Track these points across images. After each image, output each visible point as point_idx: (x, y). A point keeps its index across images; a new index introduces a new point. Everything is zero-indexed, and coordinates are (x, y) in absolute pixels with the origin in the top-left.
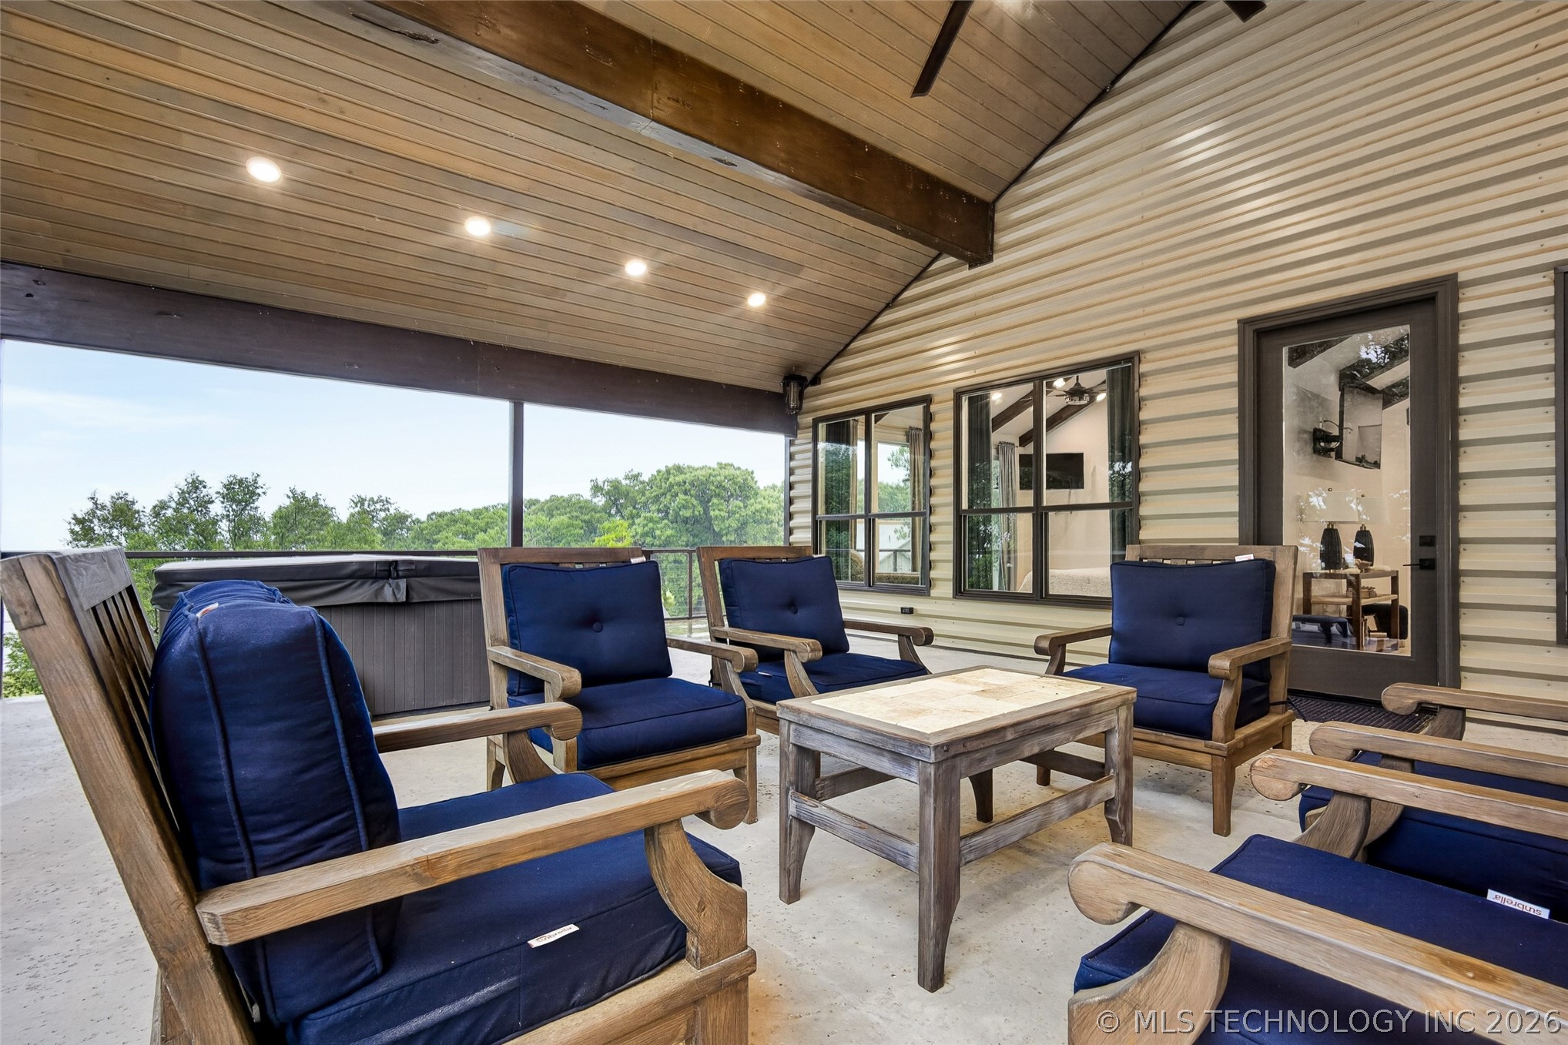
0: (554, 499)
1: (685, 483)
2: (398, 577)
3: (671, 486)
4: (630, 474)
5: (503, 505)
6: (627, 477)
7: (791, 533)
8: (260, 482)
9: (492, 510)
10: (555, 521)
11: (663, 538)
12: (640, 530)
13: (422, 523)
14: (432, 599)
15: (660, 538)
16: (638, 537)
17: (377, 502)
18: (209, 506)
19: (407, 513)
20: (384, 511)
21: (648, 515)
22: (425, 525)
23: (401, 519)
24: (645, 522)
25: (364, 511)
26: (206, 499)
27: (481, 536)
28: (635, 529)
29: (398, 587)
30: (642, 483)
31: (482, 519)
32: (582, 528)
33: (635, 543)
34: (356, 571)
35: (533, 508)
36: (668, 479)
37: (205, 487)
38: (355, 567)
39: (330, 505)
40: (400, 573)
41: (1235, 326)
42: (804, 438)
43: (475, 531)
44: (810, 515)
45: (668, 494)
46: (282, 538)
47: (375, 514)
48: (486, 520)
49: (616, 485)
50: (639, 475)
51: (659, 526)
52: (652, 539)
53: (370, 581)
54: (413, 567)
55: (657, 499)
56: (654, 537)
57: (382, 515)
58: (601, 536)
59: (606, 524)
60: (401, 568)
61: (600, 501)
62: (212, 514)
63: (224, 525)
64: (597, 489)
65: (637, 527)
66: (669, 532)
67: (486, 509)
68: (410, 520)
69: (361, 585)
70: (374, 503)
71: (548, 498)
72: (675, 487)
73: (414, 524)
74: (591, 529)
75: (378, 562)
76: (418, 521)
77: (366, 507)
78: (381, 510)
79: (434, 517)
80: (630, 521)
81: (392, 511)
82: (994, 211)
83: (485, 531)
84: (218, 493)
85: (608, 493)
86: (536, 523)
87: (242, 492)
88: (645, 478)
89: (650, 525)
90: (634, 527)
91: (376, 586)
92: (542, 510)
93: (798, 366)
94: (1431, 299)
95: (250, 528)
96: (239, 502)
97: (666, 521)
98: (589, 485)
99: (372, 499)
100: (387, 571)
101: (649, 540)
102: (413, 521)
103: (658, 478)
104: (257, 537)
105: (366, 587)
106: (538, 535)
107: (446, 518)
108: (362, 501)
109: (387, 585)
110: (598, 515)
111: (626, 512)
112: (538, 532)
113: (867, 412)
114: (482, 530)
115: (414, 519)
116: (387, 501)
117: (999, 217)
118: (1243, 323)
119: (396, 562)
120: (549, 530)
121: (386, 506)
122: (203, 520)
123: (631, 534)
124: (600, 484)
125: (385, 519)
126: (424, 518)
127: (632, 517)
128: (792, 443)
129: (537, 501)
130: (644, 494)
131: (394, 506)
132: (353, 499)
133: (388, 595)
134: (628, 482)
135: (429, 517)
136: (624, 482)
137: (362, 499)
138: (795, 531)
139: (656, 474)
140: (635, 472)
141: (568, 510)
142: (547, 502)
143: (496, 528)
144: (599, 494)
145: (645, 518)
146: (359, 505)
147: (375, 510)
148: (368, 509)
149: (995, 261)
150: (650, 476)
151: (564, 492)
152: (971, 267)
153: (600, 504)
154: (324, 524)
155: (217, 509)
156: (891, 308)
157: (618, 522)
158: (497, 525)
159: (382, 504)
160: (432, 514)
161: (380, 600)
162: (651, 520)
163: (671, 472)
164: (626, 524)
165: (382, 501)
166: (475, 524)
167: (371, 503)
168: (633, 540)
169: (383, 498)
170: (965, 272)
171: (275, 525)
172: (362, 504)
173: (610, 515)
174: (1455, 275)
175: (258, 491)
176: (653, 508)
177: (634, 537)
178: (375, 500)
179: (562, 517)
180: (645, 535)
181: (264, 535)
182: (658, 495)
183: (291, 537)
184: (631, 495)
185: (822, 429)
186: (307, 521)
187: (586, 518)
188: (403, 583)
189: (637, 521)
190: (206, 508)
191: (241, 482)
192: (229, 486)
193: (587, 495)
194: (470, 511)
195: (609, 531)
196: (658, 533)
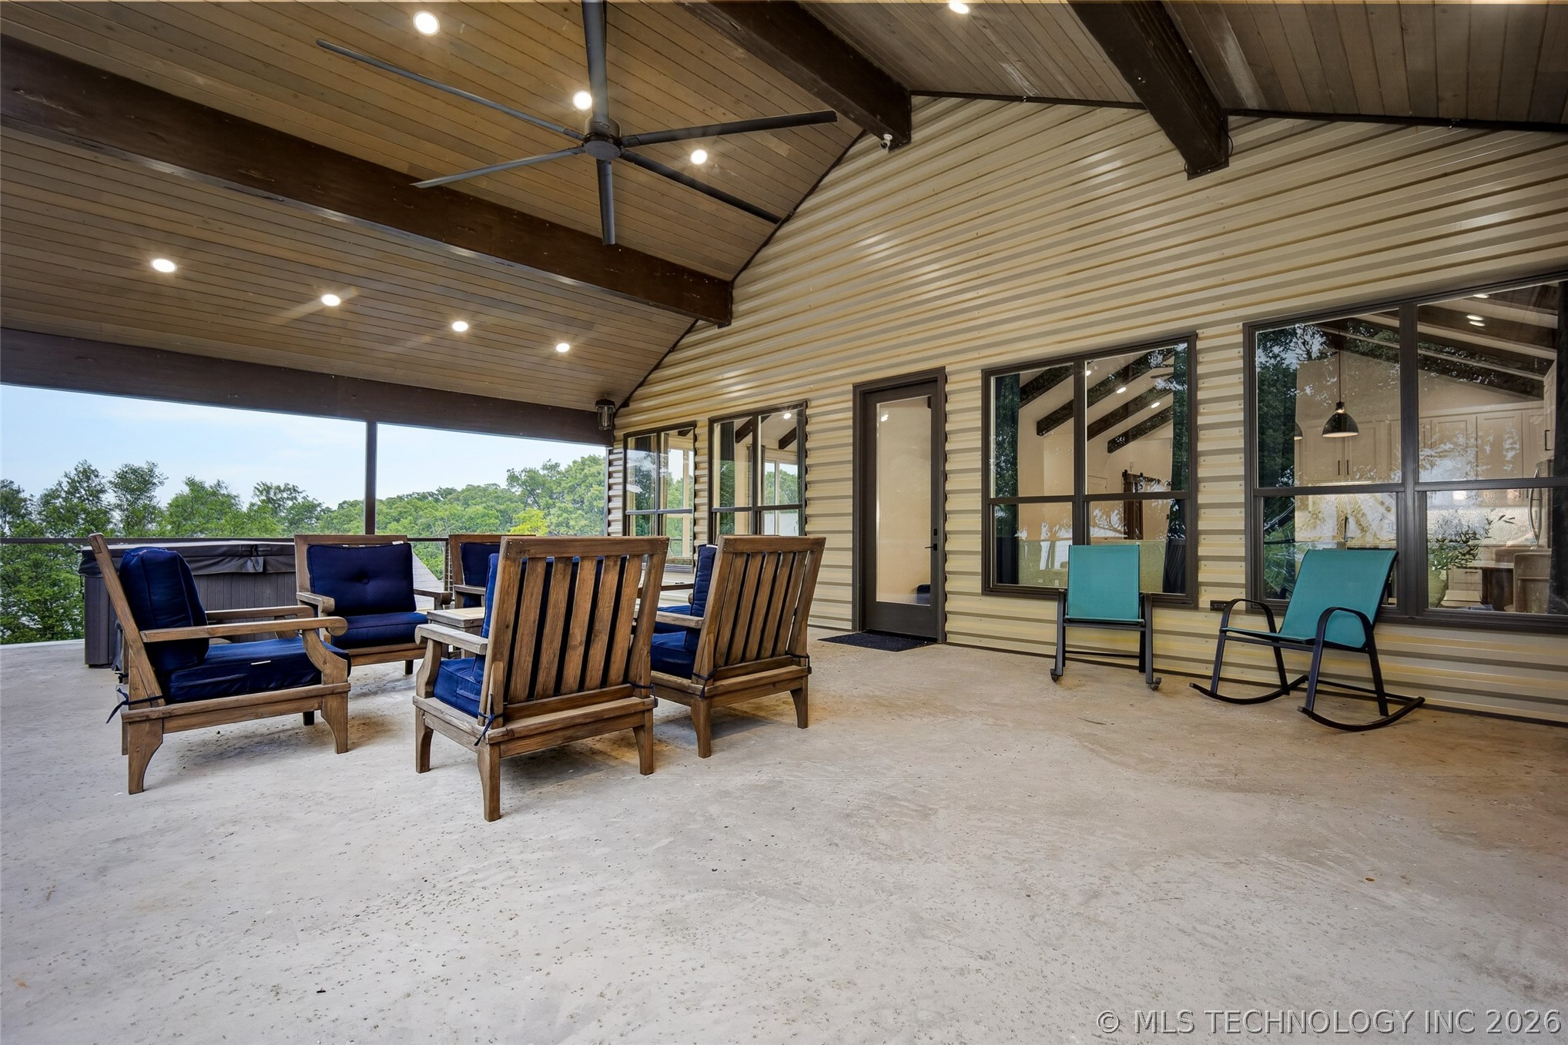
0: (470, 489)
1: (599, 473)
2: (257, 555)
3: (586, 476)
4: (548, 464)
5: (418, 494)
6: (544, 468)
7: (609, 525)
8: (157, 471)
9: (406, 499)
10: (471, 511)
11: (577, 528)
12: (554, 521)
13: (332, 512)
14: (283, 571)
15: (574, 528)
16: (553, 527)
17: (284, 491)
18: (101, 495)
19: (315, 502)
20: (292, 499)
21: (563, 505)
22: (336, 514)
23: (310, 508)
24: (560, 512)
25: (271, 498)
26: (99, 488)
27: (394, 525)
28: (550, 520)
29: (257, 562)
30: (559, 473)
31: (395, 508)
32: (497, 518)
33: (550, 532)
34: (226, 552)
35: (449, 497)
36: (583, 470)
37: (97, 476)
38: (225, 549)
39: (234, 493)
40: (260, 553)
41: (851, 387)
42: (619, 449)
43: (387, 521)
44: (621, 510)
45: (582, 485)
46: (177, 526)
47: (281, 503)
48: (400, 509)
49: (532, 475)
50: (557, 465)
51: (573, 516)
52: (566, 529)
53: (237, 559)
54: (269, 549)
55: (572, 490)
56: (568, 526)
57: (290, 503)
58: (516, 526)
59: (522, 514)
60: (261, 549)
61: (517, 490)
62: (105, 503)
63: (117, 515)
64: (513, 478)
65: (552, 517)
66: (583, 522)
67: (400, 498)
68: (319, 509)
69: (231, 560)
70: (281, 491)
71: (465, 487)
72: (590, 478)
73: (325, 513)
74: (507, 518)
75: (242, 545)
76: (328, 510)
77: (272, 495)
78: (288, 499)
79: (345, 506)
80: (546, 511)
81: (300, 500)
82: (732, 288)
83: (398, 521)
84: (110, 482)
85: (524, 483)
86: (450, 513)
87: (137, 482)
88: (562, 468)
89: (565, 515)
90: (549, 517)
91: (241, 561)
92: (458, 499)
93: (609, 394)
94: (935, 381)
95: (144, 517)
96: (131, 491)
97: (580, 512)
98: (506, 475)
99: (278, 488)
100: (251, 551)
101: (563, 530)
102: (323, 510)
103: (574, 470)
104: (152, 527)
105: (233, 563)
106: (453, 524)
107: (358, 507)
108: (268, 489)
109: (249, 561)
110: (513, 505)
111: (542, 502)
112: (452, 521)
113: (658, 431)
114: (395, 520)
115: (323, 508)
116: (294, 490)
117: (735, 293)
118: (856, 387)
119: (256, 545)
120: (463, 520)
121: (294, 495)
122: (95, 509)
123: (546, 525)
124: (517, 474)
125: (292, 508)
126: (335, 507)
127: (548, 507)
128: (610, 452)
129: (455, 490)
130: (559, 484)
131: (302, 495)
132: (259, 487)
133: (250, 567)
134: (546, 472)
135: (341, 506)
136: (542, 472)
137: (268, 487)
138: (612, 523)
139: (572, 465)
140: (553, 462)
141: (484, 499)
142: (463, 491)
143: (409, 518)
144: (515, 484)
145: (560, 507)
146: (264, 493)
147: (282, 499)
148: (275, 498)
149: (733, 324)
150: (567, 467)
151: (481, 482)
152: (719, 327)
153: (517, 493)
154: (222, 513)
155: (110, 498)
156: (672, 352)
157: (534, 513)
158: (410, 515)
159: (289, 493)
160: (344, 502)
161: (244, 571)
162: (565, 510)
163: (587, 463)
164: (541, 514)
165: (289, 489)
166: (387, 514)
167: (277, 491)
168: (548, 530)
169: (291, 486)
170: (715, 331)
171: (171, 515)
172: (268, 492)
173: (526, 504)
174: (944, 368)
175: (155, 481)
176: (568, 498)
177: (549, 527)
178: (282, 488)
179: (478, 507)
180: (558, 525)
181: (160, 524)
182: (573, 486)
183: (188, 525)
184: (547, 485)
185: (631, 441)
186: (204, 510)
187: (502, 507)
188: (261, 560)
189: (552, 511)
190: (98, 498)
191: (134, 471)
192: (122, 476)
193: (503, 484)
194: (384, 499)
195: (524, 521)
196: (572, 523)
